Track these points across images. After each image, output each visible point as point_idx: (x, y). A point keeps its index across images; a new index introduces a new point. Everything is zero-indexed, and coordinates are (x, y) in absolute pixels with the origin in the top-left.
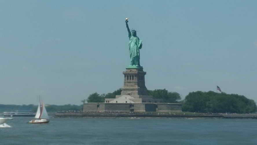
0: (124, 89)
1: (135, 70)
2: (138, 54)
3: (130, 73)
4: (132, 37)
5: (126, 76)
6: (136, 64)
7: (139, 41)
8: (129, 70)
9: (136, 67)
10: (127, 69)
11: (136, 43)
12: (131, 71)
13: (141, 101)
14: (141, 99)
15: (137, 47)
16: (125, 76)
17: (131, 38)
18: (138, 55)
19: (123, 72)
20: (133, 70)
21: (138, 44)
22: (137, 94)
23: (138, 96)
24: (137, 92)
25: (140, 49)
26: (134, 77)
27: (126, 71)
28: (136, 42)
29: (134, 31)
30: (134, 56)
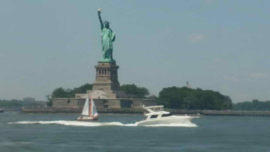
0: (96, 84)
1: (108, 64)
2: (111, 46)
3: (103, 66)
4: (105, 29)
6: (109, 57)
7: (112, 34)
8: (102, 64)
9: (109, 60)
10: (99, 62)
11: (109, 36)
13: (115, 97)
14: (115, 95)
15: (110, 40)
16: (97, 70)
17: (103, 30)
18: (111, 48)
19: (95, 66)
20: (106, 64)
21: (111, 37)
22: (110, 89)
23: (112, 91)
24: (110, 87)
25: (113, 41)
26: (107, 71)
27: (99, 65)
28: (109, 34)
29: (107, 22)
30: (107, 49)
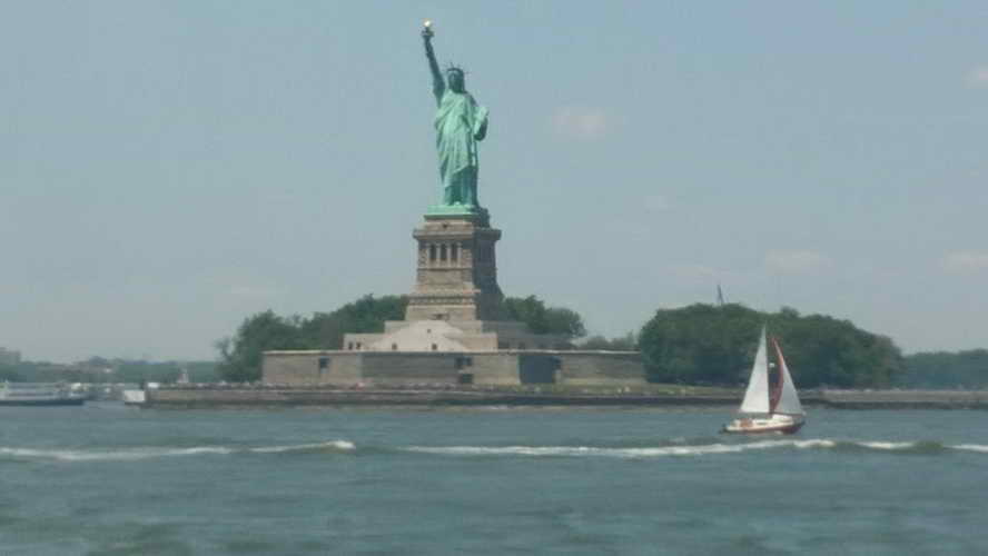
1: (464, 223)
3: (441, 233)
4: (448, 95)
5: (428, 244)
7: (474, 111)
8: (439, 223)
11: (464, 119)
12: (445, 226)
13: (495, 345)
15: (470, 133)
16: (422, 247)
17: (443, 100)
19: (415, 231)
20: (453, 223)
21: (474, 124)
22: (473, 316)
24: (473, 307)
25: (480, 139)
26: (459, 250)
27: (428, 227)
30: (459, 170)
